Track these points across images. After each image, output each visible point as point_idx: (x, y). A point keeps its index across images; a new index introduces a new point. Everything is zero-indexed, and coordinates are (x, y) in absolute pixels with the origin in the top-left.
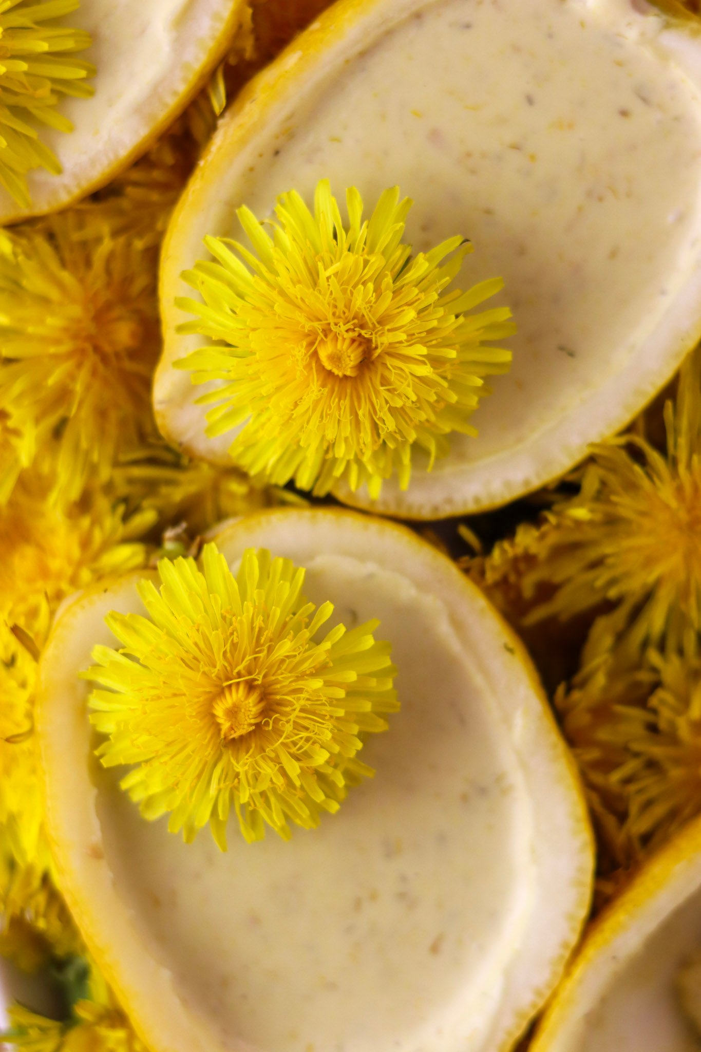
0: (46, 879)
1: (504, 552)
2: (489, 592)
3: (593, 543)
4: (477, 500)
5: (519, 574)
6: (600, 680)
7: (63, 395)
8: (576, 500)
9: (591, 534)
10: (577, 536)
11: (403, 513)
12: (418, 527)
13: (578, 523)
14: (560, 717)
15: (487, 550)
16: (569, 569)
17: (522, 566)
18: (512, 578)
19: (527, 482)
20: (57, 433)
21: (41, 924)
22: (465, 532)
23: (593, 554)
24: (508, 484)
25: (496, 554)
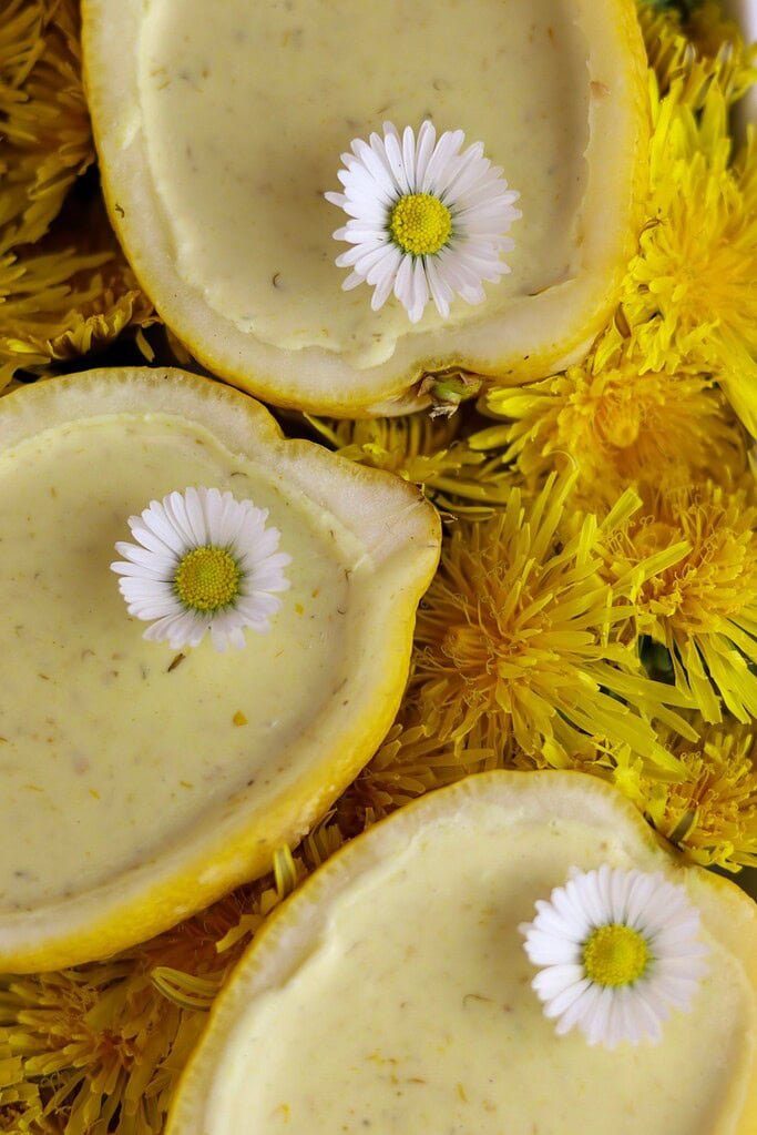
0: (664, 92)
1: (110, 324)
2: (136, 286)
3: (21, 317)
4: (123, 379)
5: (101, 300)
6: (43, 174)
8: (22, 365)
9: (17, 326)
10: (34, 327)
11: (203, 380)
12: (194, 366)
13: (27, 341)
14: (90, 146)
15: (129, 330)
16: (49, 297)
17: (97, 306)
18: (109, 295)
19: (66, 385)
21: (680, 41)
22: (149, 353)
23: (22, 306)
24: (87, 388)
25: (118, 322)
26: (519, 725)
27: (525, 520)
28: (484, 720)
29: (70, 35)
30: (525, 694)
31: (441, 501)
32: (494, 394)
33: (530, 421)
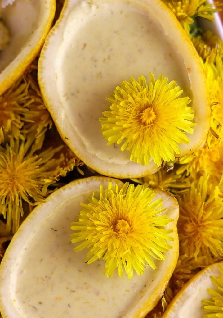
0: (205, 61)
1: (70, 168)
2: (74, 156)
3: (43, 172)
4: (79, 183)
5: (65, 161)
6: (39, 130)
7: (206, 209)
8: (49, 185)
9: (44, 175)
10: (48, 173)
11: (101, 178)
12: (97, 174)
13: (48, 178)
14: (50, 118)
15: (75, 168)
16: (50, 163)
17: (64, 163)
18: (67, 160)
19: (64, 189)
20: (208, 197)
21: (205, 46)
22: (82, 173)
23: (43, 168)
24: (70, 188)
25: (72, 168)
26: (212, 248)
27: (198, 191)
28: (201, 249)
29: (37, 91)
30: (211, 239)
31: (173, 191)
32: (181, 160)
33: (191, 163)
